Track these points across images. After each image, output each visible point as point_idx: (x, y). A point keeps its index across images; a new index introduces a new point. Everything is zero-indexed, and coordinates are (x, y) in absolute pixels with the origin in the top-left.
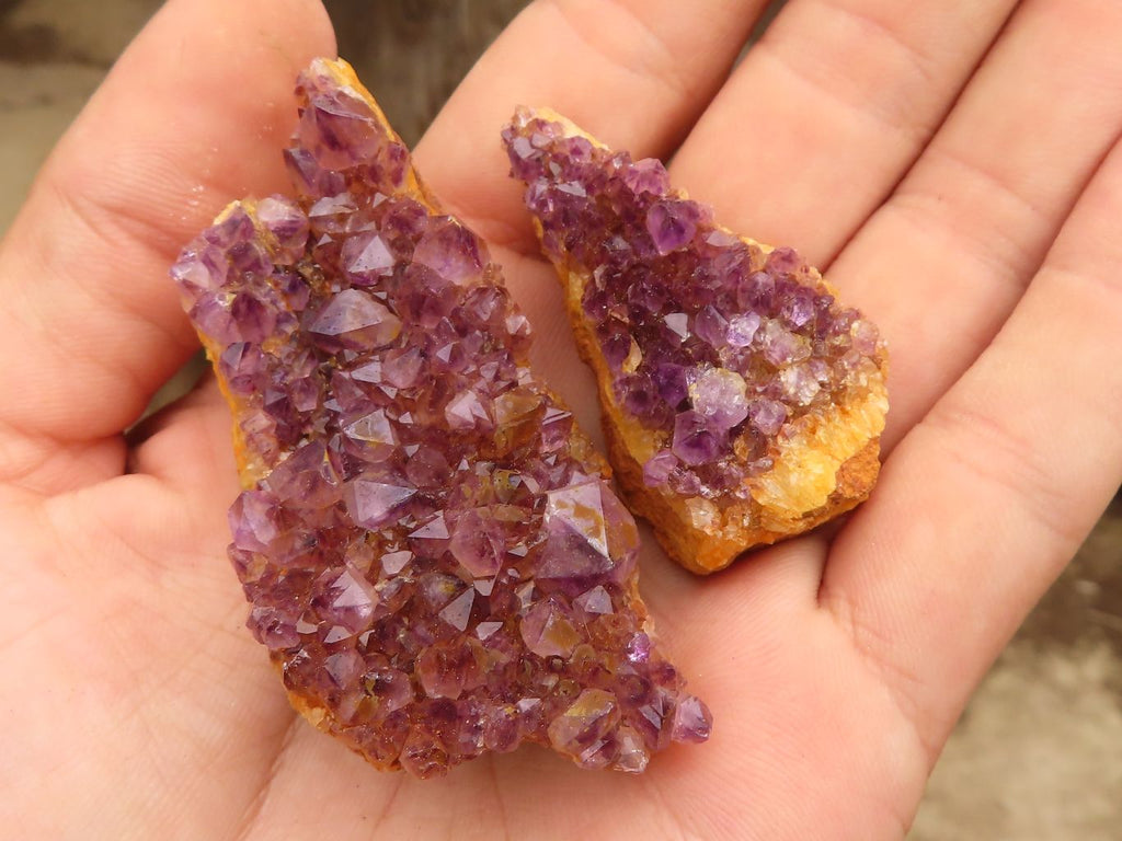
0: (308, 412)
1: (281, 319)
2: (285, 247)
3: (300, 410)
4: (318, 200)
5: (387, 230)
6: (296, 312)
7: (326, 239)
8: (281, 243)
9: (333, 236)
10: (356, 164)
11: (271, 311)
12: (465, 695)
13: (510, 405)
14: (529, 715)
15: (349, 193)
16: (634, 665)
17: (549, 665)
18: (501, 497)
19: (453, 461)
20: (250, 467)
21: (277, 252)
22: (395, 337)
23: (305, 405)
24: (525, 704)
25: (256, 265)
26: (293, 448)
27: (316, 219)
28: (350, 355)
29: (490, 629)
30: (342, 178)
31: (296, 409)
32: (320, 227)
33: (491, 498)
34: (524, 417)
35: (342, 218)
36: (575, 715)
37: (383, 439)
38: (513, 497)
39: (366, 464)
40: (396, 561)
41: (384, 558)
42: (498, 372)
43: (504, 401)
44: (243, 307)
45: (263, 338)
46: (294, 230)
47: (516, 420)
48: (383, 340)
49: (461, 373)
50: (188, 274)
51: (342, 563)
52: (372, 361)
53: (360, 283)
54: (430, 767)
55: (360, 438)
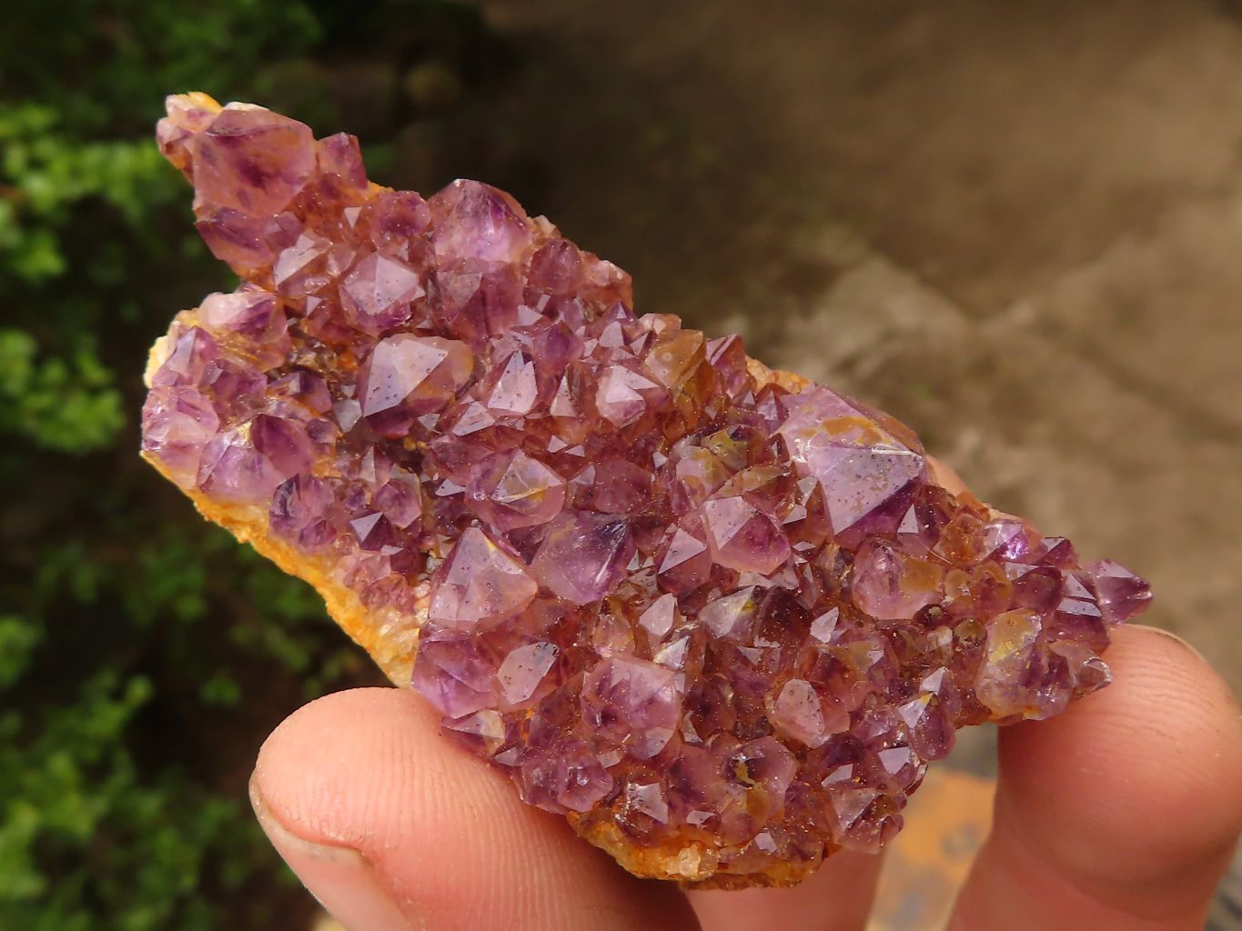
0: (415, 523)
1: (313, 432)
2: (266, 343)
3: (404, 526)
4: (278, 258)
5: (386, 245)
6: (325, 415)
7: (313, 303)
8: (256, 340)
9: (320, 293)
10: (299, 189)
11: (297, 426)
12: (856, 716)
13: (668, 357)
14: (943, 695)
15: (310, 231)
16: (1020, 560)
17: (926, 621)
18: (733, 464)
19: (645, 459)
20: (384, 630)
21: (258, 356)
22: (471, 368)
23: (406, 517)
24: (931, 683)
25: (245, 382)
26: (423, 576)
27: (285, 286)
28: (429, 421)
29: (827, 623)
30: (291, 216)
31: (398, 528)
32: (295, 293)
33: (723, 471)
34: (692, 363)
35: (319, 266)
36: (1002, 656)
37: (546, 483)
38: (749, 456)
39: (539, 529)
40: (660, 616)
41: (643, 620)
42: (624, 332)
43: (658, 357)
44: (264, 434)
45: (307, 463)
46: (263, 317)
47: (685, 372)
48: (461, 377)
49: (582, 358)
50: (169, 435)
51: (596, 658)
52: (468, 405)
53: (390, 328)
54: (884, 825)
55: (517, 497)
